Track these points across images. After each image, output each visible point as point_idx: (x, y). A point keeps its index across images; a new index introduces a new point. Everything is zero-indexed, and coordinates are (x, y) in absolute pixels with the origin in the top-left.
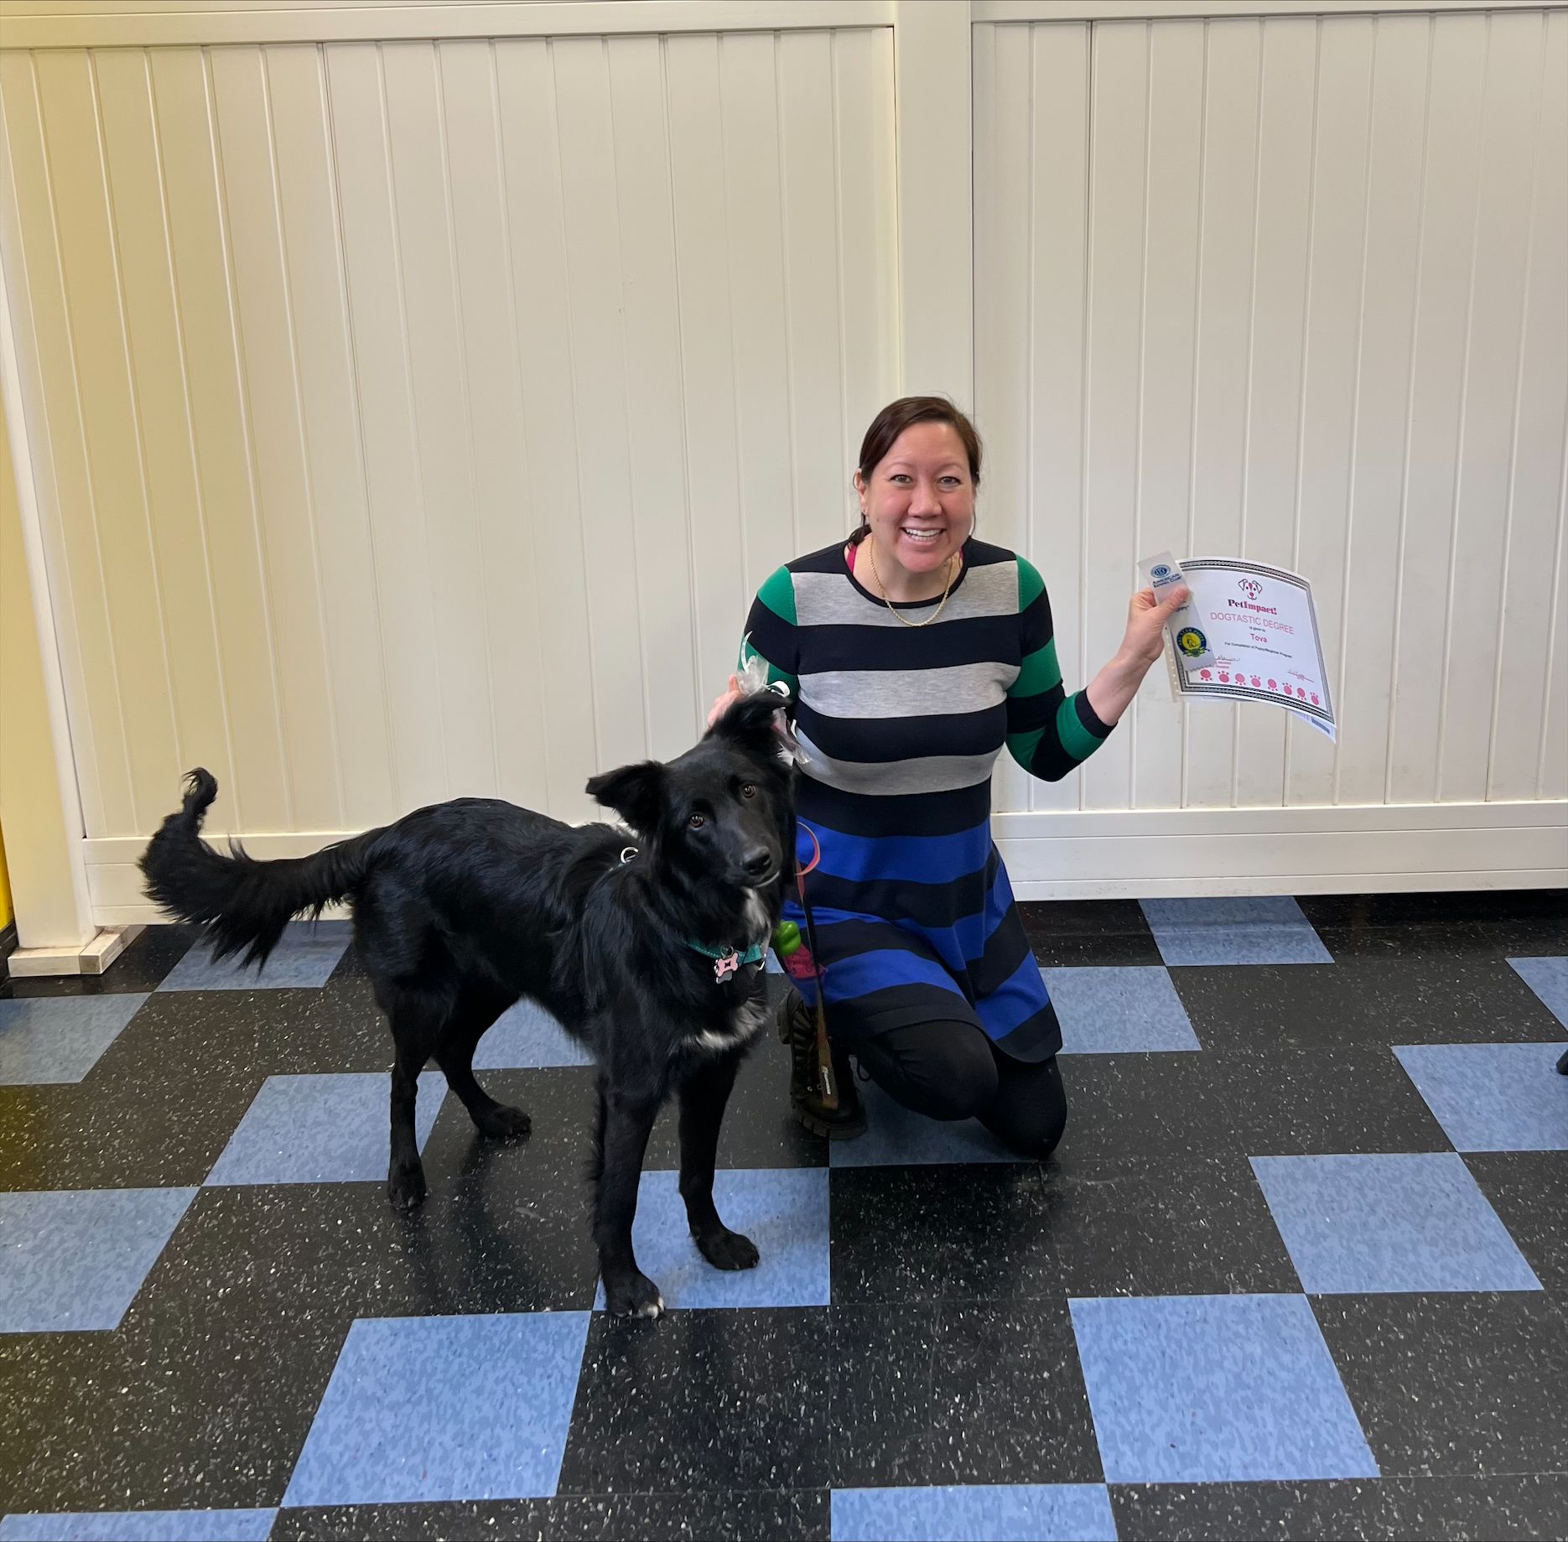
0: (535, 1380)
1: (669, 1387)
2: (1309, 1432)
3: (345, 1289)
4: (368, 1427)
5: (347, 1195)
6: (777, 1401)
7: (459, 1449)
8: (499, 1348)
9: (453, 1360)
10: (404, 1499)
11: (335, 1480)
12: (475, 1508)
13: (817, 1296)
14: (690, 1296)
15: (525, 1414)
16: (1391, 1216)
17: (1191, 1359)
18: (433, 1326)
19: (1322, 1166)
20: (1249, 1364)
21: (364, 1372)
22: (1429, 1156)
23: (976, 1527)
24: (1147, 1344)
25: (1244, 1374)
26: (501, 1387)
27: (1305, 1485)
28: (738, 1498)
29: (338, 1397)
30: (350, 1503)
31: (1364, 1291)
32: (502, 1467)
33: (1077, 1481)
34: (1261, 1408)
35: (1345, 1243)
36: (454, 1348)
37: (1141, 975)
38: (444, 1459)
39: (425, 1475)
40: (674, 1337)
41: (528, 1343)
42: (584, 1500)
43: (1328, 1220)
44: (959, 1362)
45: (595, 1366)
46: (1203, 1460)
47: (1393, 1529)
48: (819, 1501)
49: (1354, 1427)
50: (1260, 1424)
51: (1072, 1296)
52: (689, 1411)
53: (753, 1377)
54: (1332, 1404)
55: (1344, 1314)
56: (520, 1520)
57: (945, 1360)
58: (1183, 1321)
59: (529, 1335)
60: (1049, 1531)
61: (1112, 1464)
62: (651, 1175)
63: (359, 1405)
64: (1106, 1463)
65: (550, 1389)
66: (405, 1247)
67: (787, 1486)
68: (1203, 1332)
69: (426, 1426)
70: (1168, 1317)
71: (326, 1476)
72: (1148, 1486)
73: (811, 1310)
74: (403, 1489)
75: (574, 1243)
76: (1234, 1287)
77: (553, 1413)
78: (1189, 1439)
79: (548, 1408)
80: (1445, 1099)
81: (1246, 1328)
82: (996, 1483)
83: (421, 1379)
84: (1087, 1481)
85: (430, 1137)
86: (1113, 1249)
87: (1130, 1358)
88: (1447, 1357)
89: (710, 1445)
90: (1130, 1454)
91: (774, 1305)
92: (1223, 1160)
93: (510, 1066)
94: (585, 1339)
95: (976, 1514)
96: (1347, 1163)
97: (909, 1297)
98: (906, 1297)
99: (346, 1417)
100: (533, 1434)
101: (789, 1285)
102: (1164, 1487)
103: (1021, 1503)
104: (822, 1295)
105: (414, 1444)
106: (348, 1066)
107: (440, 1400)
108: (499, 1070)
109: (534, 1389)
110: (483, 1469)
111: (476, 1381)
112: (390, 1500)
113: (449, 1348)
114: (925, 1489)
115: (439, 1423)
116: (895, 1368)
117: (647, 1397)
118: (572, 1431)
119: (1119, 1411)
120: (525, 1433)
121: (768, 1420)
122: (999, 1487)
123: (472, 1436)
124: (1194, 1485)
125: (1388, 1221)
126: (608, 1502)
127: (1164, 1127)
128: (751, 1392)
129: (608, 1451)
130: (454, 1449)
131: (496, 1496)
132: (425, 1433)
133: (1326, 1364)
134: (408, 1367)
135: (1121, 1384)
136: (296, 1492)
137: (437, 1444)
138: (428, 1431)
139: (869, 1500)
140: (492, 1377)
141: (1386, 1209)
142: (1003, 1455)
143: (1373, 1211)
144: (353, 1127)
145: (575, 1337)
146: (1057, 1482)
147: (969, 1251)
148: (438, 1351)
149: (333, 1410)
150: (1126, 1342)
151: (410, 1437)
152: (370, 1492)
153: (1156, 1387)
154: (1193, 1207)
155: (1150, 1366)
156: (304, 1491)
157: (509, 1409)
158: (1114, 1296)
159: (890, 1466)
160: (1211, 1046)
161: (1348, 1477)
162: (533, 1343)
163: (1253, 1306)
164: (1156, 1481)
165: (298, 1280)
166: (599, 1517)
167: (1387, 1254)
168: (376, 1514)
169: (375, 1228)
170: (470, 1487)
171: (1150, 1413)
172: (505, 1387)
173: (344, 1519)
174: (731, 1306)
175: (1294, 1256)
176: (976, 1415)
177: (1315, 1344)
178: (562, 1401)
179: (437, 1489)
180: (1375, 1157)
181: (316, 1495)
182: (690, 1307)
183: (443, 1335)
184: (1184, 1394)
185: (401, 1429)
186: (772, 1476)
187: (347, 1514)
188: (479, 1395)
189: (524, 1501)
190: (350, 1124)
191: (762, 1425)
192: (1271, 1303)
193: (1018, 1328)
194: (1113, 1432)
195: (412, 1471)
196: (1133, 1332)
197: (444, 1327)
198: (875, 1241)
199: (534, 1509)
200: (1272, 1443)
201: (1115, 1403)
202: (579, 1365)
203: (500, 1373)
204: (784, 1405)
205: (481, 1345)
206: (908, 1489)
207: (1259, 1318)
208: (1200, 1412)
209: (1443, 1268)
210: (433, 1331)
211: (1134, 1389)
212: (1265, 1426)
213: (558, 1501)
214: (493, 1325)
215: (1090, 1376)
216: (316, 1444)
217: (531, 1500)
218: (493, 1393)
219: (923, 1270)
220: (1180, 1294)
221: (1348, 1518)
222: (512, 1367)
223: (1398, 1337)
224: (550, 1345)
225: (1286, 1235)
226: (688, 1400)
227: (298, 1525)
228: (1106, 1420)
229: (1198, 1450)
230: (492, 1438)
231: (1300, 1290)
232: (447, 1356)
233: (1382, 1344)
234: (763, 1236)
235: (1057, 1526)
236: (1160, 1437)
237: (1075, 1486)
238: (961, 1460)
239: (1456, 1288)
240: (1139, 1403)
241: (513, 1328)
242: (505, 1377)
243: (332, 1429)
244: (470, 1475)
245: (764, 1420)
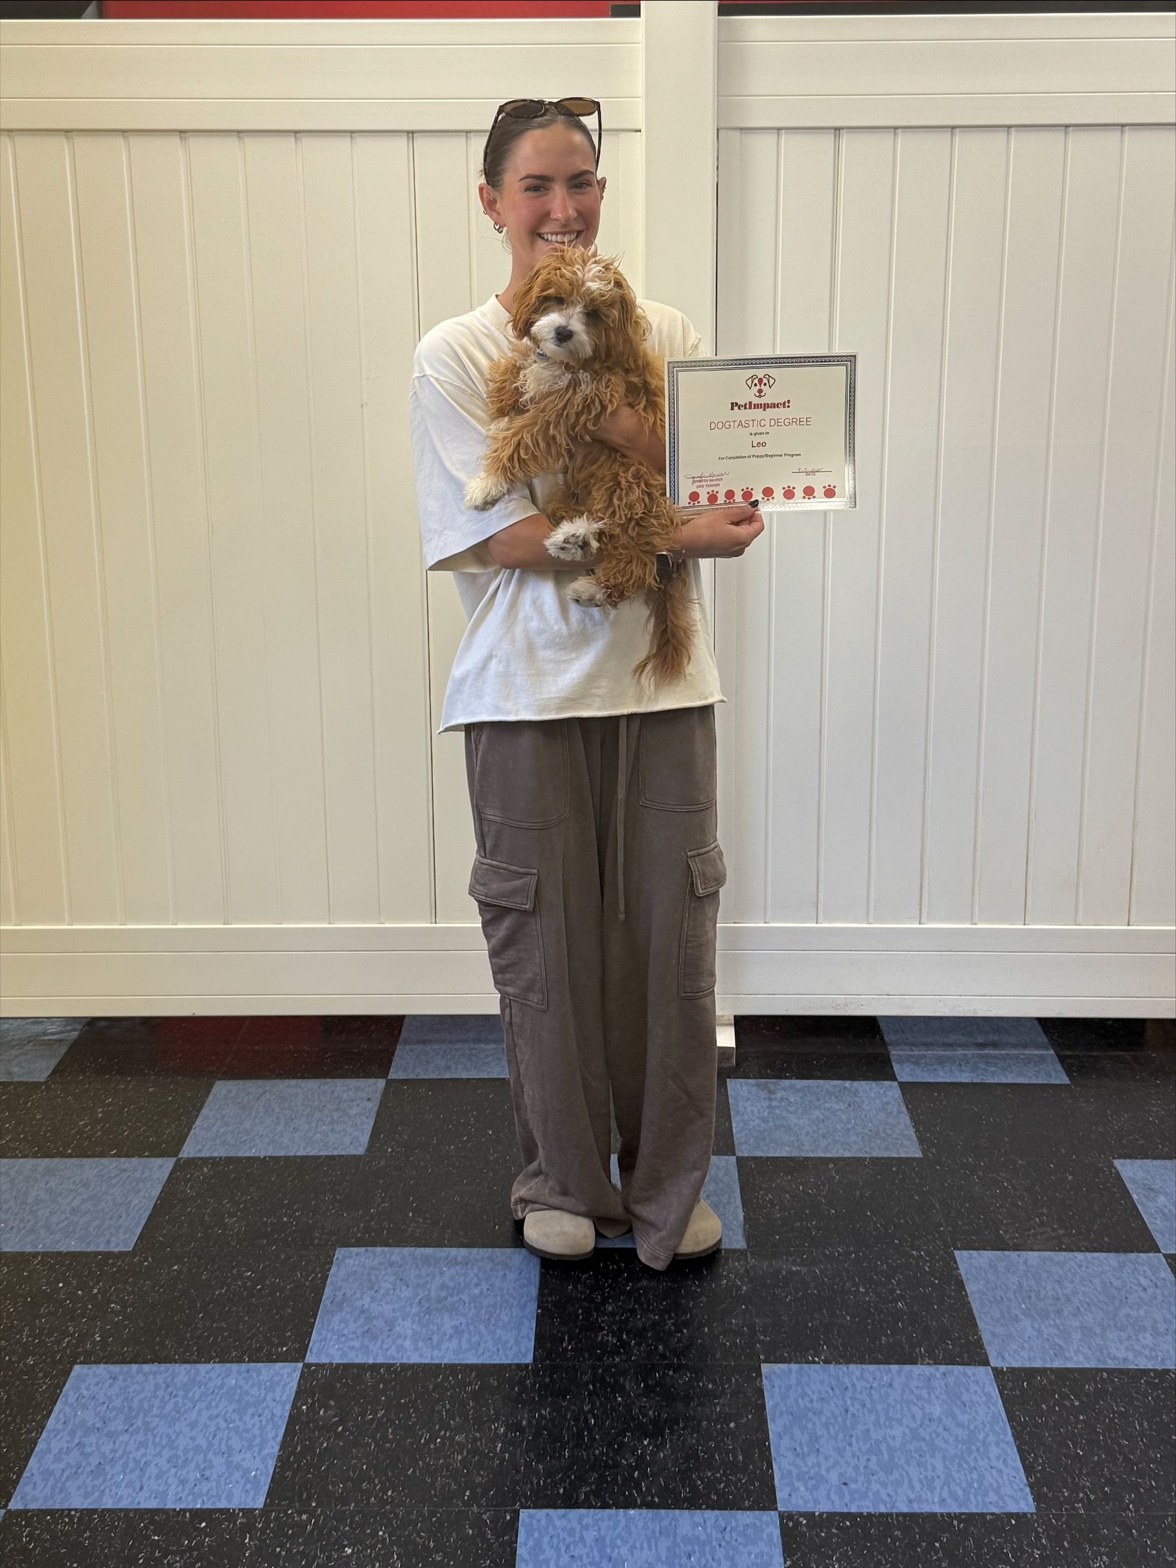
0: (247, 1418)
1: (374, 1426)
2: (975, 1476)
3: (66, 1341)
4: (88, 1450)
5: (67, 1262)
6: (475, 1440)
7: (173, 1471)
8: (214, 1391)
9: (169, 1400)
10: (121, 1506)
11: (57, 1490)
12: (188, 1515)
13: (520, 1356)
14: (398, 1352)
15: (236, 1443)
16: (1086, 1306)
17: (873, 1418)
18: (151, 1372)
19: (1025, 1262)
20: (927, 1422)
21: (85, 1407)
22: (1133, 1256)
23: (653, 1541)
24: (832, 1402)
25: (921, 1430)
26: (214, 1422)
27: (963, 1517)
28: (432, 1514)
29: (60, 1426)
30: (72, 1507)
31: (1048, 1366)
32: (214, 1484)
33: (750, 1508)
34: (933, 1456)
35: (1036, 1326)
36: (170, 1390)
37: (871, 1089)
38: (158, 1477)
39: (141, 1488)
40: (381, 1386)
41: (241, 1388)
42: (290, 1512)
43: (1023, 1306)
44: (651, 1413)
45: (304, 1407)
46: (871, 1496)
47: (1039, 1552)
48: (508, 1518)
49: (1018, 1473)
50: (930, 1468)
51: (767, 1361)
52: (391, 1446)
53: (454, 1420)
54: (1000, 1456)
55: (1025, 1384)
56: (229, 1524)
57: (637, 1411)
58: (868, 1386)
59: (241, 1382)
60: (720, 1546)
61: (786, 1496)
62: (367, 1250)
63: (79, 1433)
64: (779, 1495)
65: (261, 1424)
66: (124, 1306)
67: (479, 1506)
68: (887, 1395)
69: (143, 1450)
70: (855, 1380)
71: (49, 1486)
72: (817, 1514)
73: (513, 1367)
74: (121, 1498)
75: (289, 1306)
76: (923, 1360)
77: (262, 1445)
78: (861, 1478)
79: (258, 1440)
80: (1157, 1207)
81: (929, 1394)
82: (674, 1508)
83: (138, 1414)
84: (760, 1509)
85: (151, 1215)
86: (810, 1324)
87: (815, 1413)
88: (1116, 1420)
89: (409, 1473)
90: (802, 1489)
91: (479, 1362)
92: (928, 1253)
93: (232, 1154)
94: (296, 1386)
95: (653, 1532)
96: (1052, 1260)
97: (608, 1359)
98: (605, 1358)
99: (68, 1442)
100: (243, 1460)
101: (494, 1345)
102: (832, 1515)
103: (695, 1525)
104: (524, 1355)
105: (131, 1465)
106: (69, 1151)
107: (156, 1431)
108: (221, 1158)
109: (245, 1424)
110: (196, 1485)
111: (193, 1416)
112: (109, 1507)
113: (165, 1391)
114: (607, 1511)
115: (155, 1450)
116: (590, 1416)
117: (351, 1433)
118: (279, 1459)
119: (798, 1455)
120: (237, 1458)
121: (465, 1454)
122: (676, 1511)
123: (186, 1460)
124: (860, 1515)
125: (1082, 1309)
126: (312, 1513)
127: (875, 1223)
128: (451, 1432)
129: (313, 1474)
130: (169, 1469)
131: (208, 1506)
132: (142, 1456)
133: (1001, 1424)
134: (125, 1404)
135: (803, 1434)
136: (22, 1498)
137: (152, 1465)
138: (145, 1455)
139: (555, 1518)
140: (206, 1414)
141: (1082, 1299)
142: (684, 1486)
143: (1068, 1300)
144: (76, 1203)
145: (285, 1385)
146: (731, 1509)
147: (670, 1322)
148: (155, 1391)
149: (56, 1436)
150: (811, 1401)
151: (128, 1459)
152: (90, 1500)
153: (836, 1438)
154: (893, 1291)
155: (832, 1421)
156: (28, 1497)
157: (221, 1440)
158: (806, 1363)
159: (577, 1492)
160: (932, 1153)
161: (1005, 1511)
162: (246, 1387)
163: (938, 1375)
164: (825, 1511)
165: (20, 1332)
166: (302, 1526)
167: (1077, 1336)
168: (96, 1516)
169: (96, 1291)
170: (183, 1499)
171: (826, 1458)
172: (218, 1423)
173: (67, 1520)
174: (437, 1362)
175: (986, 1337)
176: (662, 1455)
177: (993, 1408)
178: (271, 1435)
179: (152, 1500)
180: (1080, 1256)
181: (40, 1502)
182: (398, 1362)
183: (160, 1379)
184: (861, 1443)
185: (118, 1454)
186: (466, 1498)
187: (69, 1515)
188: (191, 1431)
189: (234, 1510)
190: (72, 1201)
191: (460, 1457)
192: (956, 1372)
193: (710, 1386)
194: (790, 1472)
195: (130, 1484)
196: (820, 1392)
197: (161, 1373)
198: (580, 1311)
199: (243, 1517)
200: (938, 1483)
201: (795, 1450)
202: (288, 1407)
203: (215, 1412)
204: (481, 1443)
205: (196, 1388)
206: (592, 1510)
207: (943, 1384)
208: (874, 1459)
209: (1127, 1349)
210: (151, 1377)
211: (814, 1439)
212: (933, 1471)
213: (265, 1511)
214: (207, 1373)
215: (773, 1428)
216: (39, 1461)
217: (239, 1509)
218: (206, 1426)
219: (625, 1337)
220: (871, 1363)
221: (999, 1543)
222: (226, 1407)
223: (1073, 1405)
224: (262, 1390)
225: (980, 1317)
226: (391, 1437)
227: (23, 1523)
228: (785, 1463)
229: (867, 1488)
230: (205, 1462)
231: (985, 1362)
232: (164, 1397)
233: (1057, 1409)
234: (472, 1305)
235: (728, 1542)
236: (834, 1478)
237: (748, 1512)
238: (644, 1489)
239: (1137, 1365)
240: (818, 1450)
241: (229, 1375)
242: (217, 1416)
243: (54, 1451)
244: (183, 1490)
245: (462, 1454)
